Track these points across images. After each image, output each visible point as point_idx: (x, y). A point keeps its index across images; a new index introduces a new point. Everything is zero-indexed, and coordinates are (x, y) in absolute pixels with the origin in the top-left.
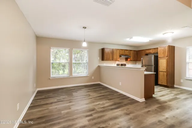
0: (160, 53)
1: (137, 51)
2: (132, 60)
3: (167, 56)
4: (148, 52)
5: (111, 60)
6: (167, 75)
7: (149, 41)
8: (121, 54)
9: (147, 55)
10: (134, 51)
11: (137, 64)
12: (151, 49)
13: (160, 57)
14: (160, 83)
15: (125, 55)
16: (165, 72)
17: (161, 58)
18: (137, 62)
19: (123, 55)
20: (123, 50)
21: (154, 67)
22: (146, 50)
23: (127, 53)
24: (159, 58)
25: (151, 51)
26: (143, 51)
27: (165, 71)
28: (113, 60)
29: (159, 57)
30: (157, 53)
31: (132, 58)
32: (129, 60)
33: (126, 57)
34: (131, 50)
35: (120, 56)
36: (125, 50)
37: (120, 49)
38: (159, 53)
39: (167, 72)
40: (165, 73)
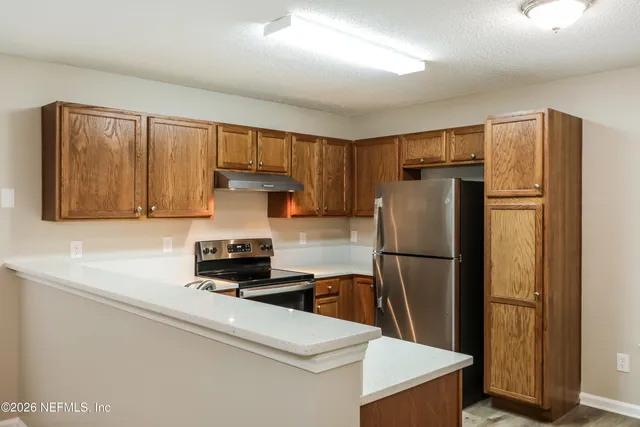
0: (495, 166)
1: (351, 145)
2: (316, 207)
3: (542, 188)
4: (417, 152)
5: (132, 216)
6: (540, 330)
7: (421, 67)
8: (229, 166)
9: (413, 173)
10: (331, 141)
11: (354, 237)
12: (437, 134)
13: (495, 192)
14: (494, 386)
15: (262, 174)
16: (531, 305)
17: (499, 203)
18: (354, 222)
19: (241, 169)
20: (242, 130)
21: (460, 268)
22: (406, 136)
23: (274, 154)
24: (488, 203)
25: (440, 150)
26: (388, 147)
27: (531, 298)
28: (148, 212)
29: (489, 191)
30: (478, 163)
31: (314, 194)
32: (292, 208)
33: (271, 186)
34: (310, 139)
35: (219, 182)
36: (256, 130)
37: (217, 126)
38: (488, 161)
39: (539, 305)
40: (528, 310)
